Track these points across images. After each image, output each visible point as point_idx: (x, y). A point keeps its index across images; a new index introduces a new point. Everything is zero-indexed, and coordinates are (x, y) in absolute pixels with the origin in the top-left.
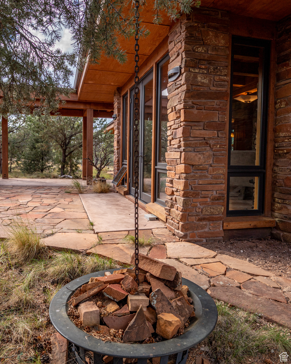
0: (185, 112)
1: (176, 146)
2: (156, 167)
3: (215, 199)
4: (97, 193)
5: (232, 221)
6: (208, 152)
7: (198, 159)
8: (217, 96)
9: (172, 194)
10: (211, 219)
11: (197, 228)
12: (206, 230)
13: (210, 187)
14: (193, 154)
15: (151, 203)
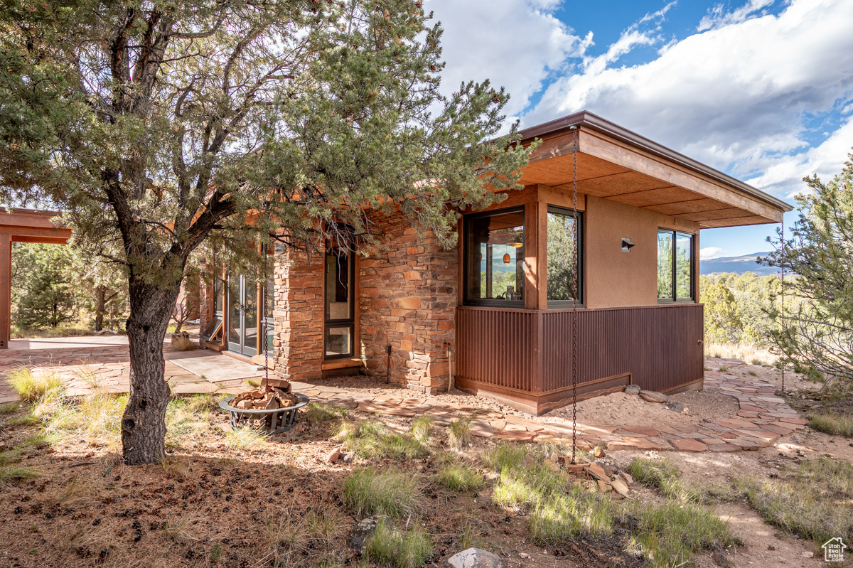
0: (290, 281)
1: (282, 306)
2: (262, 321)
3: (315, 347)
4: (181, 351)
5: (328, 363)
6: (309, 311)
8: (316, 267)
9: (280, 345)
10: (311, 362)
11: (301, 371)
13: (310, 338)
14: (298, 313)
15: (257, 356)
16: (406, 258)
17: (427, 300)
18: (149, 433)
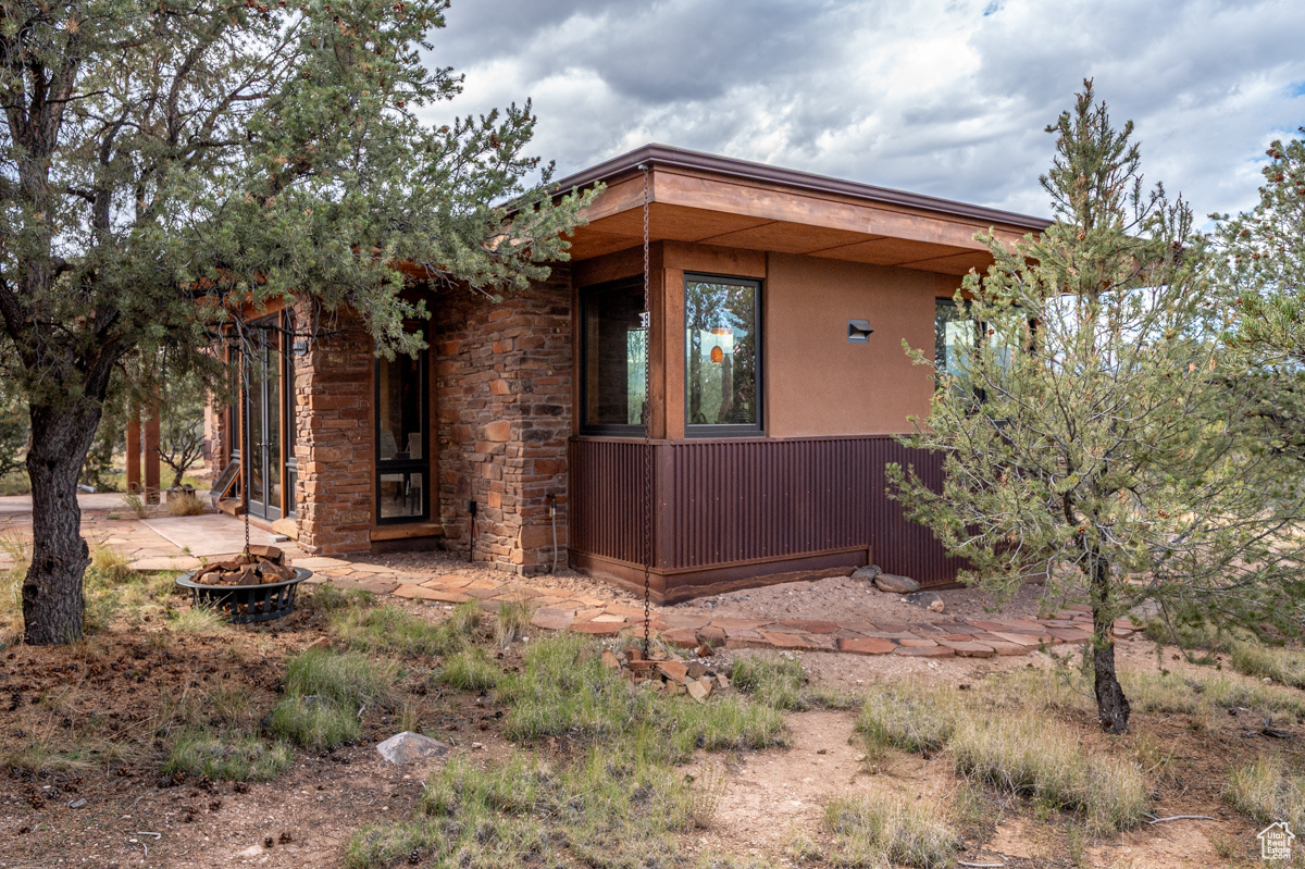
0: (313, 399)
1: (305, 439)
2: (287, 464)
3: (357, 503)
5: (383, 530)
6: (346, 445)
7: (333, 454)
8: (357, 376)
9: (304, 500)
10: (353, 528)
11: (335, 540)
12: (348, 542)
13: (350, 489)
14: (327, 449)
15: (282, 519)
16: (492, 359)
17: (516, 425)
18: (57, 604)
